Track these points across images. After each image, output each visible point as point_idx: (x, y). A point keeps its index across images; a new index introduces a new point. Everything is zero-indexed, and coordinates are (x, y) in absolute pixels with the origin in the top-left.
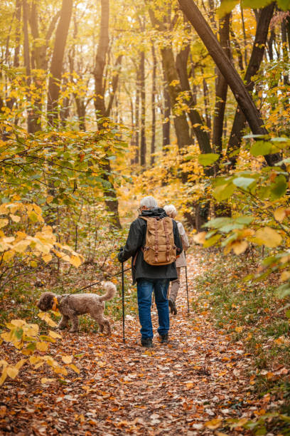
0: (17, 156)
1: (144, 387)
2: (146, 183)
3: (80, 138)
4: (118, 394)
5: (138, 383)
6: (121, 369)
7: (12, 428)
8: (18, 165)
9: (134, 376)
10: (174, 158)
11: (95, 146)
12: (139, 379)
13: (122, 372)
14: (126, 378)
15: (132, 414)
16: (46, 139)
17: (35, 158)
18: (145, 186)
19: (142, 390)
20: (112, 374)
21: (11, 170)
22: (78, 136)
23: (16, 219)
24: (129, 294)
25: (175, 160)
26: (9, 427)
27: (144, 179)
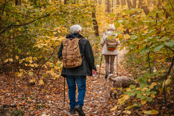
0: (60, 12)
1: (99, 84)
2: (109, 19)
3: (80, 6)
4: (90, 86)
5: (97, 83)
6: (92, 79)
7: (58, 93)
8: (60, 15)
9: (96, 81)
10: (120, 10)
11: (85, 9)
12: (97, 82)
13: (92, 80)
14: (93, 82)
15: (94, 91)
16: (69, 7)
17: (65, 12)
18: (109, 20)
19: (98, 85)
20: (89, 81)
21: (58, 17)
22: (79, 5)
23: (59, 32)
24: (99, 59)
25: (120, 11)
26: (57, 93)
27: (108, 18)
